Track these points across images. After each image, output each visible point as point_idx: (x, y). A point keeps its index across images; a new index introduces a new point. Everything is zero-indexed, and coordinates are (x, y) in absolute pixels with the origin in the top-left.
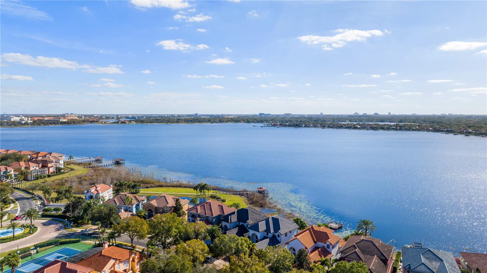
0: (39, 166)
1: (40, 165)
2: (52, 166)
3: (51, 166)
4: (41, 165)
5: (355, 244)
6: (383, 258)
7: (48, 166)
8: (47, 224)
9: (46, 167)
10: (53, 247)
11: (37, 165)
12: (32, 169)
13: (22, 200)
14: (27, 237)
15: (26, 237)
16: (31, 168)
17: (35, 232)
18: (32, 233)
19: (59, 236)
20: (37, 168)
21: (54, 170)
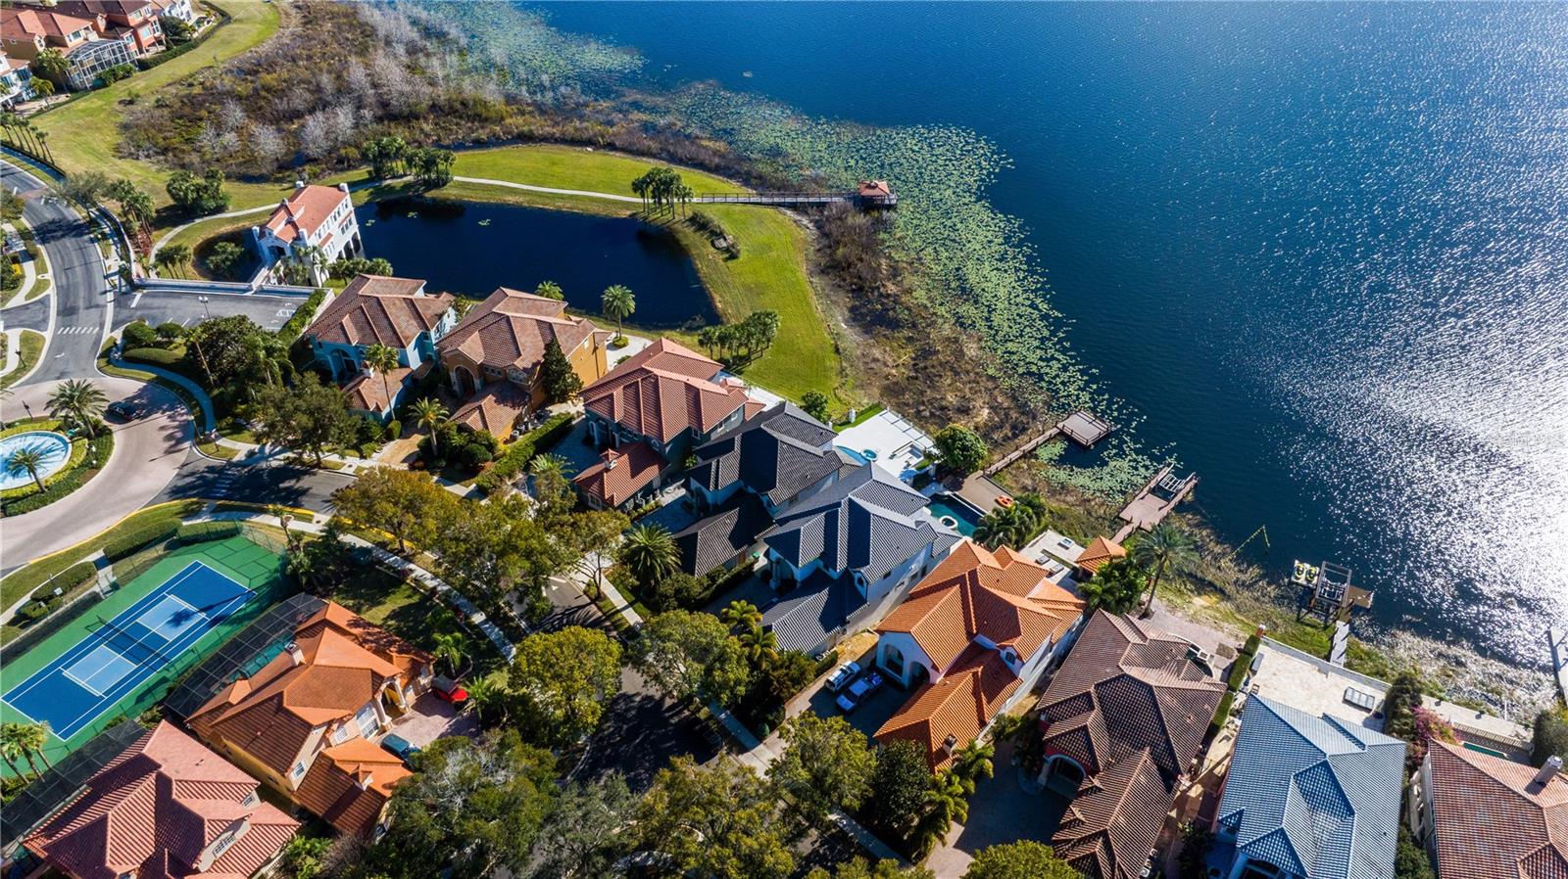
0: (95, 27)
1: (102, 23)
2: (146, 22)
3: (141, 19)
4: (104, 22)
5: (1092, 689)
6: (1168, 763)
7: (132, 24)
8: (143, 406)
9: (126, 26)
10: (160, 558)
11: (89, 24)
12: (73, 43)
13: (59, 238)
14: (85, 486)
15: (79, 486)
16: (67, 39)
17: (106, 459)
18: (98, 468)
19: (181, 483)
20: (94, 37)
21: (157, 34)
